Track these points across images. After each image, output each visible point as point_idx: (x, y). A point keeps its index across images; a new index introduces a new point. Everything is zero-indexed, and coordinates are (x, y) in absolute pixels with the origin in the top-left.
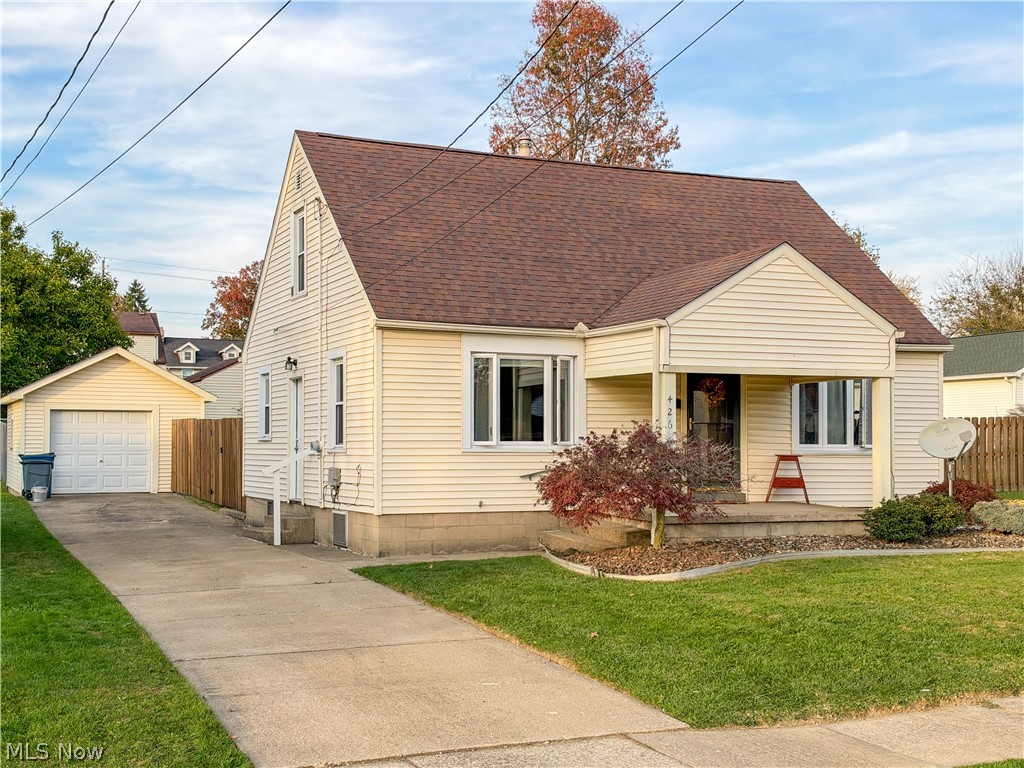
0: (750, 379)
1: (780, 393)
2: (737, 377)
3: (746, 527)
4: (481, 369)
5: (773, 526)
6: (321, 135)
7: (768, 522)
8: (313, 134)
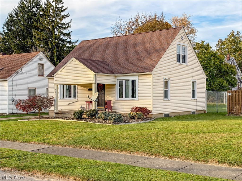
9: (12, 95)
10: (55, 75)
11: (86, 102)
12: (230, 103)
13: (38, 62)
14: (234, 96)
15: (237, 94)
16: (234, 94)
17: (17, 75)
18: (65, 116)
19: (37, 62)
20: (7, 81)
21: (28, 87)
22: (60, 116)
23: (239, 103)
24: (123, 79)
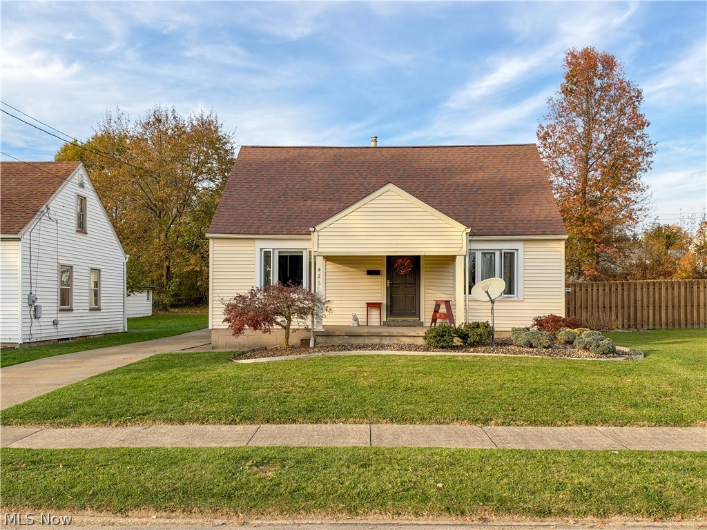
0: (426, 258)
1: (447, 266)
2: (418, 257)
3: (366, 338)
4: (267, 256)
5: (384, 338)
6: (253, 147)
7: (380, 336)
8: (249, 147)
9: (29, 285)
10: (318, 228)
11: (368, 304)
12: (569, 308)
13: (77, 192)
14: (578, 294)
15: (584, 289)
16: (578, 289)
17: (38, 224)
18: (360, 341)
19: (75, 191)
20: (19, 239)
21: (60, 261)
22: (336, 341)
23: (587, 308)
24: (477, 250)
